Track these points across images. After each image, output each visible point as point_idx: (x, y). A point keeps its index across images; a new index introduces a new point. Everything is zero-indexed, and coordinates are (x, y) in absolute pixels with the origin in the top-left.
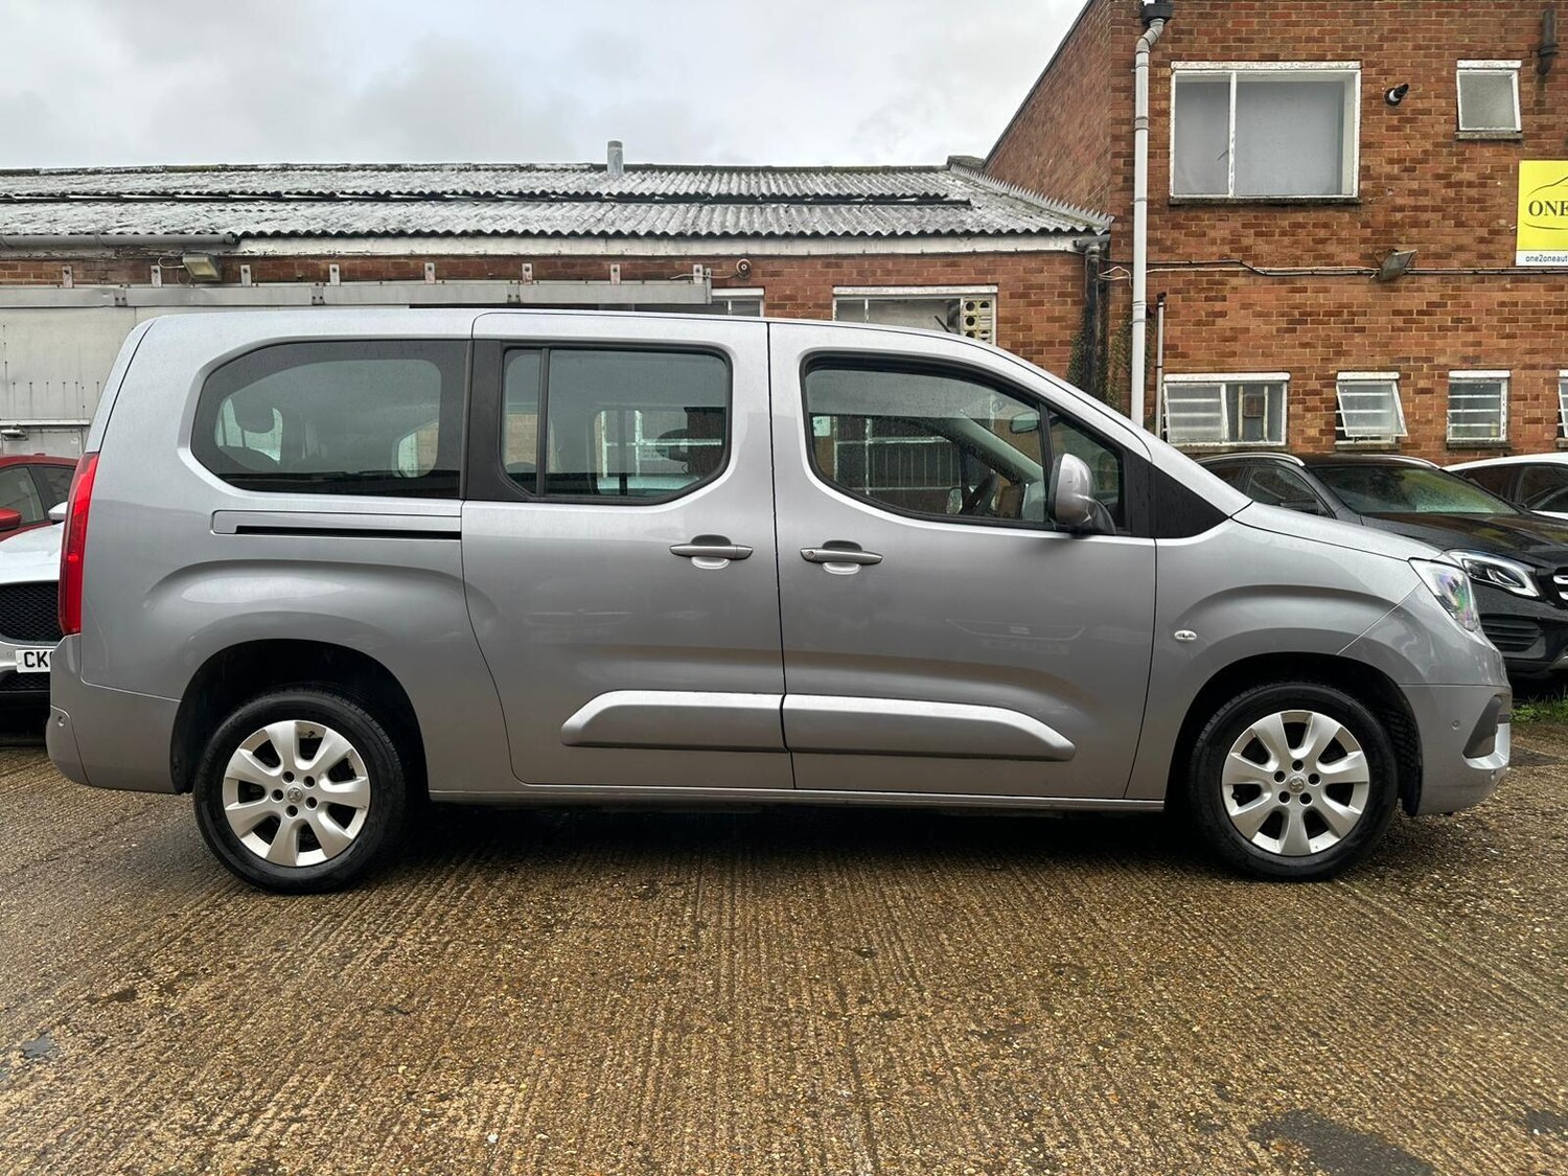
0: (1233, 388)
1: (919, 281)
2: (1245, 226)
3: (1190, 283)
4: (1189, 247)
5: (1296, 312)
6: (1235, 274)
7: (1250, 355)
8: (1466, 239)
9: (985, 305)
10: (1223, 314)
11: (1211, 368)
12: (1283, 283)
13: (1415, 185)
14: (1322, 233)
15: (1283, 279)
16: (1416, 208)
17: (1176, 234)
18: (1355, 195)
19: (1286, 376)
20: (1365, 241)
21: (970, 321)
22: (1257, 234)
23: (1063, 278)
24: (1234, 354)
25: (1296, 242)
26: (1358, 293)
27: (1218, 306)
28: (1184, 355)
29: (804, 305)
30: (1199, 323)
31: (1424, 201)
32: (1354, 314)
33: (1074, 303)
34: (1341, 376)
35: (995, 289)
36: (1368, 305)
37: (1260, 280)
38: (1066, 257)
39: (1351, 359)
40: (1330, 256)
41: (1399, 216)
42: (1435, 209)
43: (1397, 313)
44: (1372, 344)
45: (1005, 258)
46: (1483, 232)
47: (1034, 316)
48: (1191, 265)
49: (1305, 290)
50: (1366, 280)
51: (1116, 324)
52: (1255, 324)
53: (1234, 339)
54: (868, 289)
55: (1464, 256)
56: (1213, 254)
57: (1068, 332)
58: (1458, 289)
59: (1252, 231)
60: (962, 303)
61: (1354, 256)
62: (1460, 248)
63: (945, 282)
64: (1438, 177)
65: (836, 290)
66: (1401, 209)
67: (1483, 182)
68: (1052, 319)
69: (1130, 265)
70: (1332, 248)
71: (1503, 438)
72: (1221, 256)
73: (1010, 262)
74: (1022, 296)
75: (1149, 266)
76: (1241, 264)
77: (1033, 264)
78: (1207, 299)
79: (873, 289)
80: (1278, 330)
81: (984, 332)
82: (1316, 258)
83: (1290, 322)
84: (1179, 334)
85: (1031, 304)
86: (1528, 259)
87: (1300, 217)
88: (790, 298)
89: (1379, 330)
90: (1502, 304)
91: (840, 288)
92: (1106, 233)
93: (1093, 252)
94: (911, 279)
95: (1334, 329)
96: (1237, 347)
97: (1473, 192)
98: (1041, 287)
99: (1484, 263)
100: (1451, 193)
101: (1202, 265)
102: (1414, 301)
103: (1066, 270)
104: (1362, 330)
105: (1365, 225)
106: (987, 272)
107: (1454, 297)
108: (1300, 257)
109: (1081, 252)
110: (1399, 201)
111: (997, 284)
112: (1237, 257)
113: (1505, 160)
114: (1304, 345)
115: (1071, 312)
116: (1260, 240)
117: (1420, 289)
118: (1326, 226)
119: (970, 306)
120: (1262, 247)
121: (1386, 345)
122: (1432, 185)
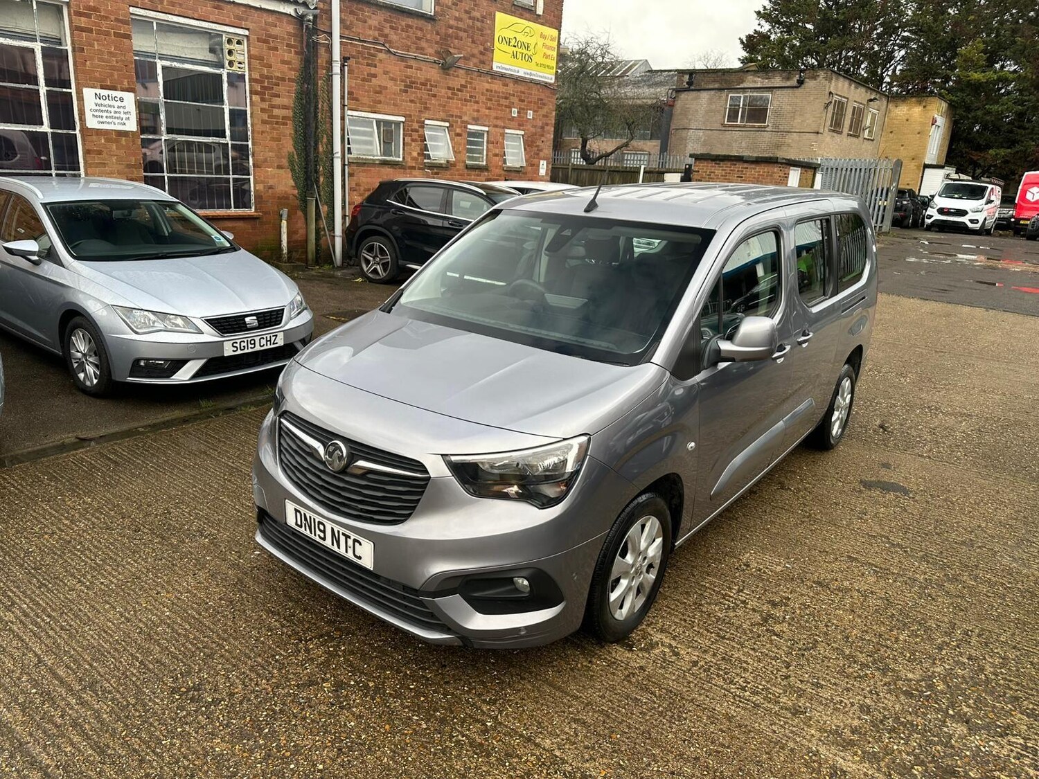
0: (379, 122)
1: (196, 16)
2: (385, 20)
3: (359, 52)
4: (358, 28)
5: (408, 80)
6: (381, 51)
7: (388, 104)
8: (476, 51)
9: (239, 43)
10: (375, 76)
11: (370, 109)
12: (402, 61)
13: (457, 14)
14: (419, 34)
15: (403, 59)
16: (458, 28)
17: (352, 18)
18: (432, 14)
19: (403, 119)
20: (437, 43)
21: (230, 52)
22: (392, 28)
23: (289, 34)
24: (380, 102)
25: (408, 37)
26: (433, 73)
27: (373, 70)
28: (357, 100)
29: (107, 17)
30: (364, 79)
31: (461, 25)
32: (431, 86)
33: (296, 53)
34: (427, 122)
35: (247, 33)
36: (438, 82)
37: (392, 56)
38: (290, 18)
39: (431, 112)
40: (422, 49)
41: (451, 31)
42: (465, 31)
43: (449, 88)
44: (439, 105)
45: (253, 11)
46: (481, 48)
47: (272, 58)
48: (359, 40)
49: (411, 67)
50: (437, 66)
51: (322, 73)
52: (390, 84)
53: (380, 92)
54: (158, 13)
55: (475, 60)
56: (370, 35)
57: (293, 73)
58: (472, 79)
59: (388, 25)
60: (224, 38)
61: (432, 51)
62: (473, 56)
63: (215, 20)
64: (467, 12)
65: (132, 10)
66: (451, 27)
67: (482, 20)
68: (283, 62)
69: (330, 34)
70: (423, 44)
71: (484, 163)
72: (375, 38)
73: (256, 14)
74: (266, 42)
75: (341, 37)
76: (384, 45)
77: (271, 19)
78: (368, 65)
79: (161, 14)
80: (400, 90)
81: (240, 63)
82: (417, 48)
83: (406, 86)
84: (354, 85)
85: (271, 49)
86: (497, 67)
87: (410, 21)
88: (95, 9)
89: (441, 97)
90: (487, 90)
91: (135, 9)
92: (315, 8)
93: (309, 21)
94: (190, 13)
95: (422, 93)
96: (382, 98)
97: (479, 24)
98: (276, 37)
99: (482, 65)
100: (470, 22)
101: (365, 42)
102: (455, 83)
103: (291, 28)
104: (435, 96)
105: (438, 34)
106: (241, 19)
107: (471, 83)
108: (409, 47)
109: (300, 19)
110: (452, 22)
111: (248, 29)
112: (382, 40)
113: (492, 9)
114: (412, 101)
115: (296, 61)
116: (392, 32)
117: (458, 76)
118: (421, 29)
119: (229, 41)
120: (393, 37)
121: (444, 106)
122: (465, 16)
